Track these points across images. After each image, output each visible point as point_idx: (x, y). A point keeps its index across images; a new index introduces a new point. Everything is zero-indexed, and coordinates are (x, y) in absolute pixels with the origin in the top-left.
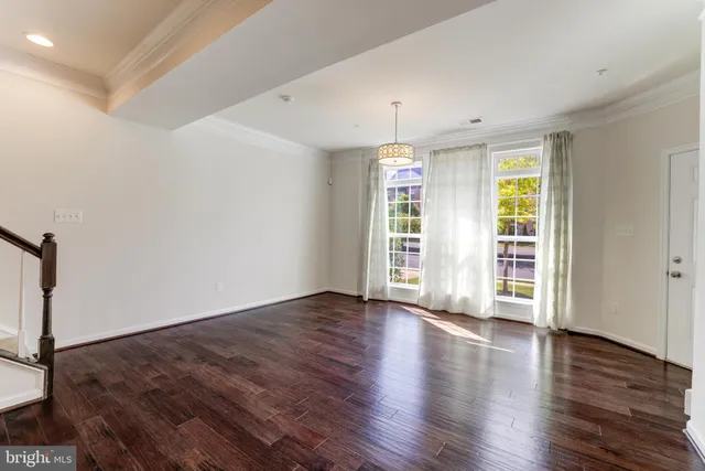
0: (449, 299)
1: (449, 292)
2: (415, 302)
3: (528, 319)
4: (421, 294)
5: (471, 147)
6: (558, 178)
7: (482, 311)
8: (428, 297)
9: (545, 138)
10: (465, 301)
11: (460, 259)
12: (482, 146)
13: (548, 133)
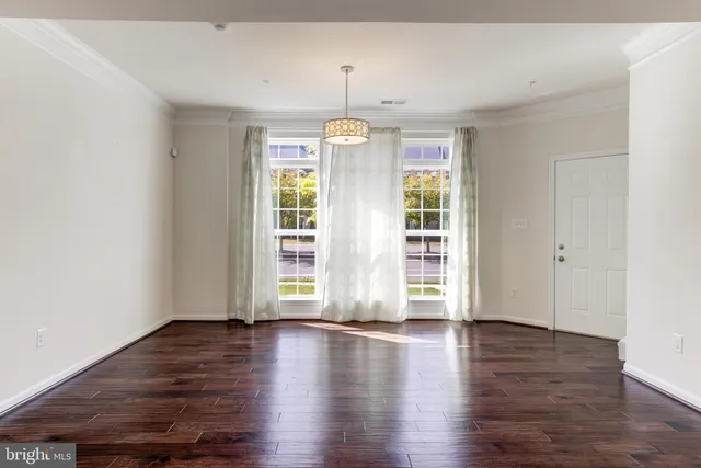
0: (358, 305)
1: (359, 297)
2: (317, 315)
3: (440, 315)
4: (325, 305)
5: (384, 130)
6: (468, 172)
7: (399, 314)
8: (333, 307)
9: (456, 131)
10: (377, 305)
11: (373, 257)
12: (395, 130)
13: (459, 127)
